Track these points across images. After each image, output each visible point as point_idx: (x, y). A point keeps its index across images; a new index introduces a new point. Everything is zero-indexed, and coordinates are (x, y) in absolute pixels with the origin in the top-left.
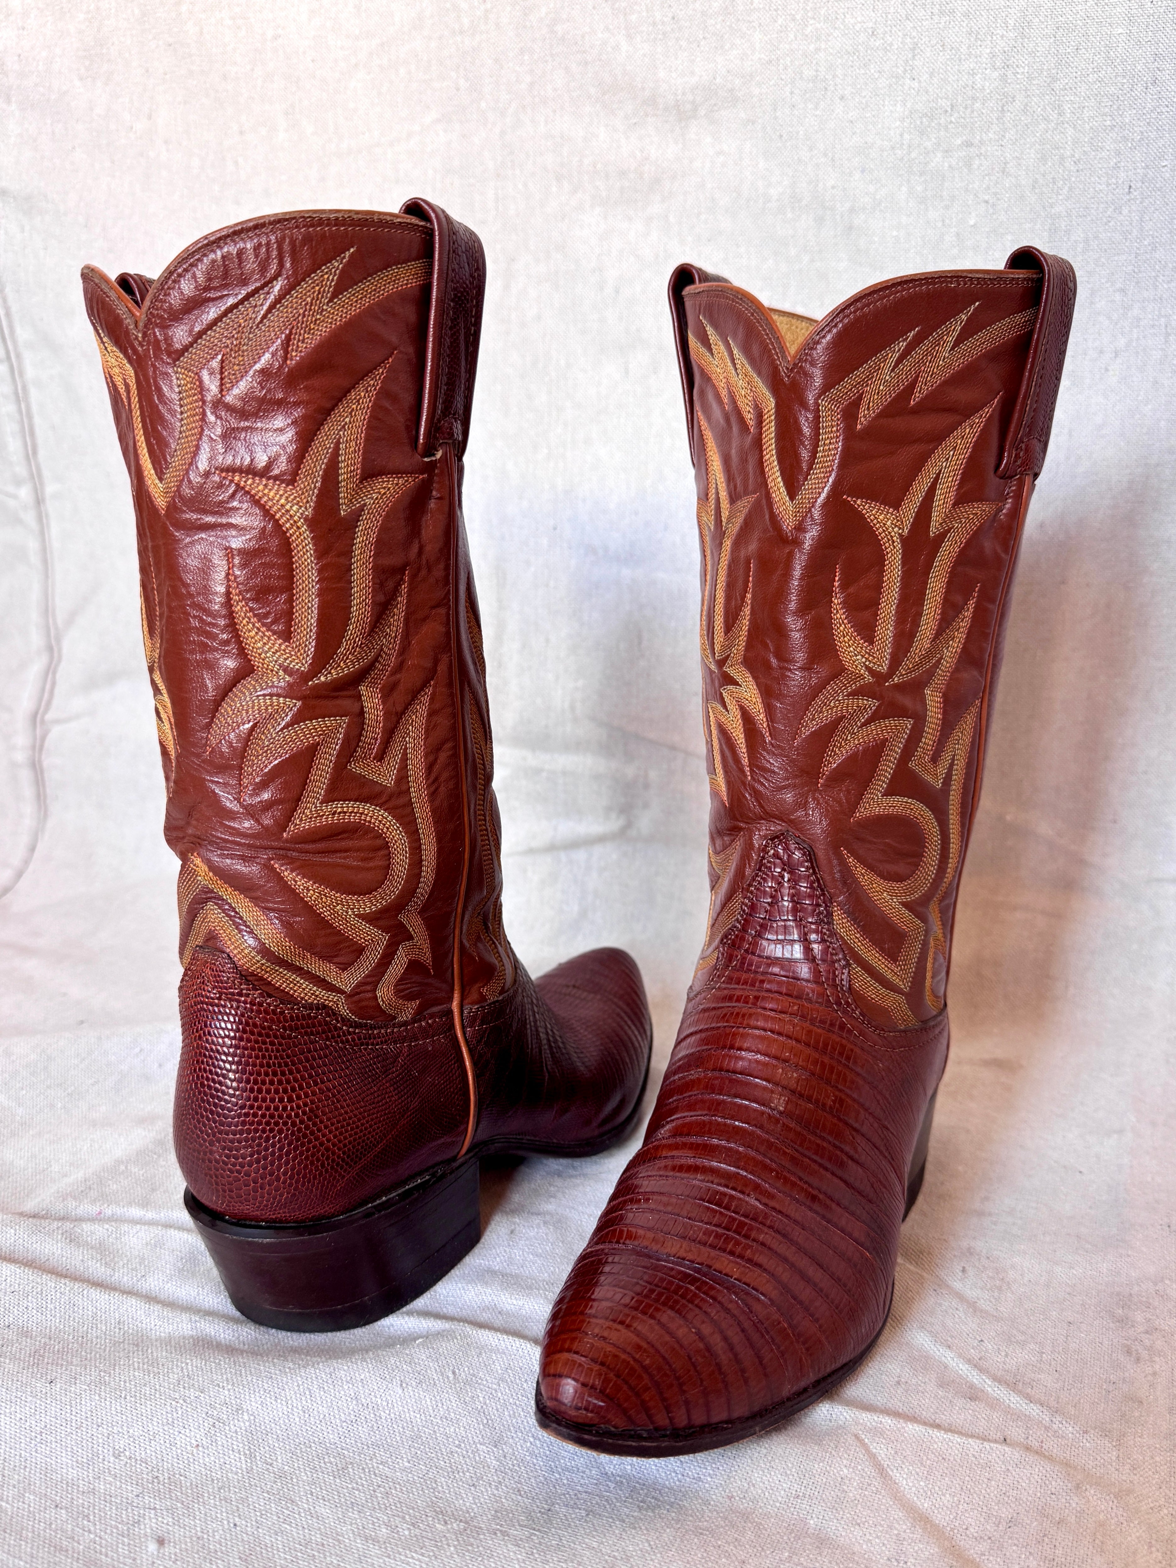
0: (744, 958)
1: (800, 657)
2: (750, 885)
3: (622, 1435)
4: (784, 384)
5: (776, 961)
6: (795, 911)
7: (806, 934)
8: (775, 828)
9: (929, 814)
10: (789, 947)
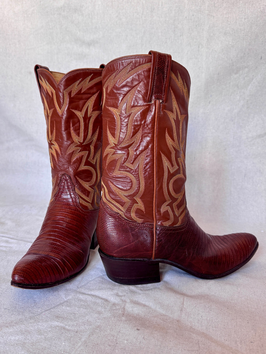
0: (58, 199)
1: (65, 139)
2: (59, 184)
3: (28, 285)
4: (57, 88)
5: (65, 199)
6: (68, 189)
7: (70, 193)
8: (63, 173)
9: (93, 169)
10: (67, 196)
